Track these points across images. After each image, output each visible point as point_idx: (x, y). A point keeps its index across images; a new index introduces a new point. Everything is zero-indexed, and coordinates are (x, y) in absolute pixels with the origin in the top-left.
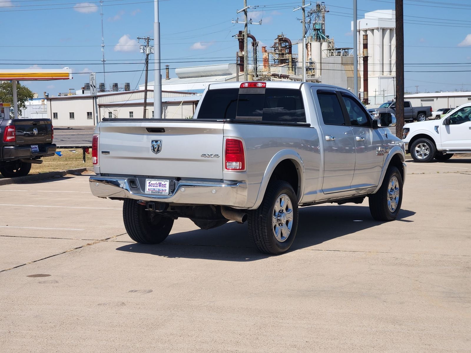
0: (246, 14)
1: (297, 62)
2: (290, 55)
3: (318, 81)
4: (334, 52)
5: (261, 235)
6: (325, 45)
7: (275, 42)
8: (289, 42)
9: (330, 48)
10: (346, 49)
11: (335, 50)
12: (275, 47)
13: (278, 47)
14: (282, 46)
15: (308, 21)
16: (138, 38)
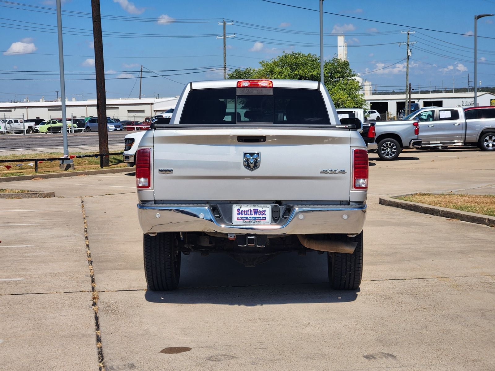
5: (352, 267)
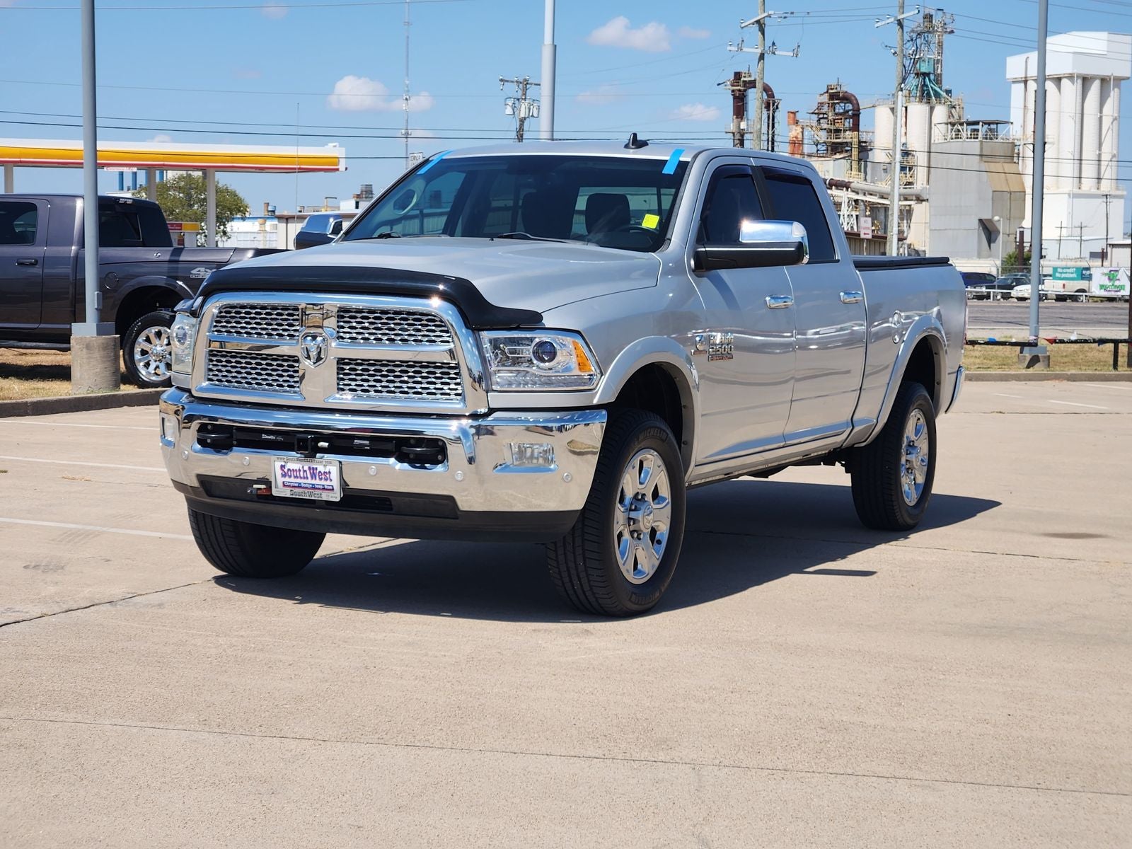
0: (762, 31)
1: (871, 149)
2: (856, 133)
3: (921, 198)
4: (963, 130)
6: (940, 112)
7: (820, 101)
8: (855, 102)
9: (952, 120)
10: (993, 123)
11: (965, 125)
12: (818, 114)
13: (826, 114)
14: (837, 111)
15: (911, 52)
16: (501, 80)
